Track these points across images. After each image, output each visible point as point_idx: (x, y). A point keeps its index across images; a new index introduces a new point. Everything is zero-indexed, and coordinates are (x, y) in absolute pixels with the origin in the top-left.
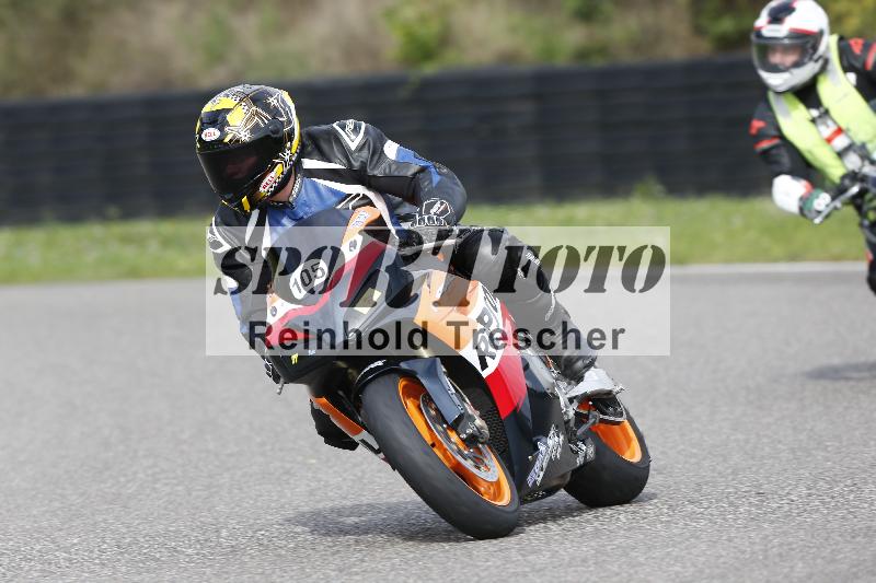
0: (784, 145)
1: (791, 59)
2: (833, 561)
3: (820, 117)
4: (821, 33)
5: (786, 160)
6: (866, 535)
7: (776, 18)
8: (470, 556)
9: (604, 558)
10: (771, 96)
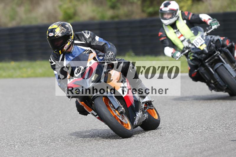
0: (168, 39)
1: (169, 16)
2: (181, 153)
3: (177, 31)
4: (177, 10)
5: (168, 43)
6: (189, 146)
7: (166, 6)
8: (83, 153)
9: (119, 153)
10: (164, 26)
